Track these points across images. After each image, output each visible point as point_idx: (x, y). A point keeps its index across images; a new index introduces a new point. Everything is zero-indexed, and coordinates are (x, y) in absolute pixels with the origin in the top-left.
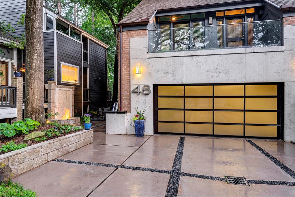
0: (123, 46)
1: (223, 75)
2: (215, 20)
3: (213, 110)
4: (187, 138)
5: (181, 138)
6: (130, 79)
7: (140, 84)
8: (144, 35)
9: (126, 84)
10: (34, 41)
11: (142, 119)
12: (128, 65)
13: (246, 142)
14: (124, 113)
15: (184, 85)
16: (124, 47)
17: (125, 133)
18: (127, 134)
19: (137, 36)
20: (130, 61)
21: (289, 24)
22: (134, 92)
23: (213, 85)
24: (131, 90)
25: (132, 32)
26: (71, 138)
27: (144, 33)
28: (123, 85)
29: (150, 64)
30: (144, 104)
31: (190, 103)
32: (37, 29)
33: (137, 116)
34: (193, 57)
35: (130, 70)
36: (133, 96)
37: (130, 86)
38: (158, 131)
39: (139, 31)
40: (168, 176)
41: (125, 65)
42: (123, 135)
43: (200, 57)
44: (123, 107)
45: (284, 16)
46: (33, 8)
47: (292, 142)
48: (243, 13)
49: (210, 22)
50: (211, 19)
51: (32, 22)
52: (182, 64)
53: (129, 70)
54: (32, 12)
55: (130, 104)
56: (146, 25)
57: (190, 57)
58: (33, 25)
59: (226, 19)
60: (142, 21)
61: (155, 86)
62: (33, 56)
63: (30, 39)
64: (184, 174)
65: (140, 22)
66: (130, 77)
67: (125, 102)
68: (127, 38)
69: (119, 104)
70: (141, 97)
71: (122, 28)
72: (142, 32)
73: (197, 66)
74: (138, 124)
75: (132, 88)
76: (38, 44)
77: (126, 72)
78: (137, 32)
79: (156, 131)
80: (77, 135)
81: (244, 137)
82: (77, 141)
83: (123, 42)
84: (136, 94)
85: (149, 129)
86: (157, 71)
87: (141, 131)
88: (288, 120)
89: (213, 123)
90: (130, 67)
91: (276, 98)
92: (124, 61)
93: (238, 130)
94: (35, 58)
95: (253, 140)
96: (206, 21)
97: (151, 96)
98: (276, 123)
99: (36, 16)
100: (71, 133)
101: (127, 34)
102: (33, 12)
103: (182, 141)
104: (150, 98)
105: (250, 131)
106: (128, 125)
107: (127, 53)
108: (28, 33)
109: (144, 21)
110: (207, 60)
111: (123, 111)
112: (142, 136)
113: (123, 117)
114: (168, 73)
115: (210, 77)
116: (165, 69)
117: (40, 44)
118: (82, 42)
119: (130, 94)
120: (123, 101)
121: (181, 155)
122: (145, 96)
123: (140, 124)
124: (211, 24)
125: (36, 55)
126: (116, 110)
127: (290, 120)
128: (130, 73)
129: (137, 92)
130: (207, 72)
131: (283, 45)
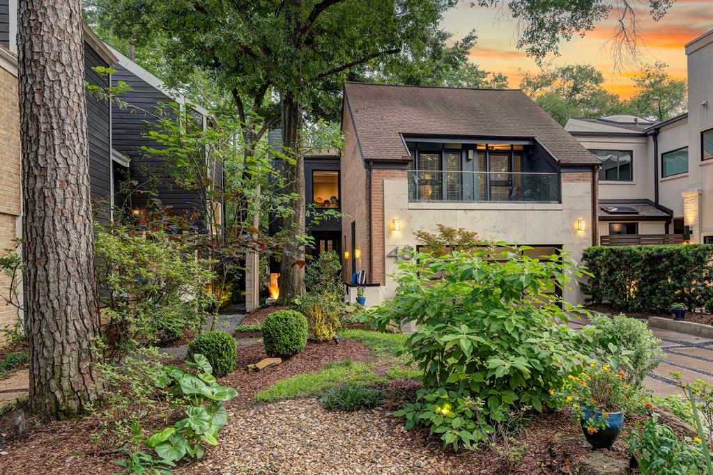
2: (477, 154)
6: (384, 238)
7: (397, 244)
8: (403, 177)
9: (378, 244)
12: (380, 217)
14: (376, 285)
16: (374, 191)
19: (393, 177)
20: (383, 212)
21: (566, 180)
22: (390, 256)
24: (387, 253)
25: (385, 171)
27: (403, 174)
29: (411, 217)
34: (467, 211)
35: (383, 224)
36: (389, 262)
37: (384, 247)
39: (396, 171)
41: (376, 218)
43: (476, 211)
44: (373, 277)
45: (562, 171)
48: (509, 148)
49: (470, 157)
50: (471, 152)
52: (455, 220)
53: (381, 225)
55: (384, 273)
57: (463, 211)
59: (489, 154)
60: (404, 158)
61: (419, 248)
65: (400, 160)
66: (383, 235)
67: (377, 270)
68: (378, 179)
71: (373, 165)
72: (400, 172)
73: (472, 224)
75: (388, 251)
77: (378, 227)
78: (393, 171)
83: (373, 183)
84: (393, 259)
90: (383, 220)
92: (375, 211)
96: (464, 155)
101: (379, 173)
107: (379, 200)
109: (406, 158)
110: (483, 216)
111: (374, 282)
115: (488, 237)
116: (432, 225)
119: (384, 258)
120: (374, 269)
124: (470, 160)
126: (363, 282)
128: (384, 229)
129: (395, 256)
130: (484, 230)
131: (560, 202)
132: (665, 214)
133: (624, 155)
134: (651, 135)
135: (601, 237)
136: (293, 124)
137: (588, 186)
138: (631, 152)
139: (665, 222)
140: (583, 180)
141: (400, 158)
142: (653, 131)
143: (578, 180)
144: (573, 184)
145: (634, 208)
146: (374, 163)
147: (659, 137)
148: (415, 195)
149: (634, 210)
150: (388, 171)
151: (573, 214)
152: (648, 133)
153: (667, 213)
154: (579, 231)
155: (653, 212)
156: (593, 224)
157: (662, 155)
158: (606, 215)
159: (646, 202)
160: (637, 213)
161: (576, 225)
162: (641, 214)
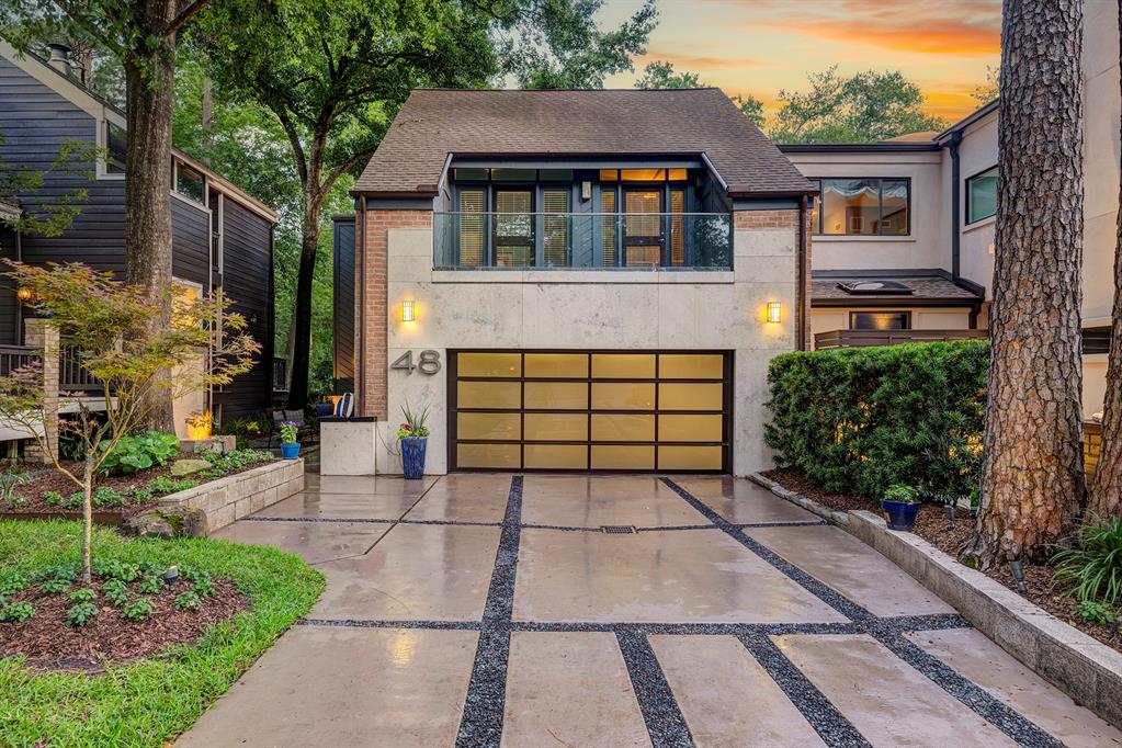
0: (369, 247)
1: (610, 330)
2: (597, 190)
3: (589, 411)
4: (527, 478)
5: (515, 479)
6: (386, 335)
7: (411, 347)
8: (424, 224)
9: (376, 345)
10: (151, 236)
11: (421, 435)
12: (380, 298)
13: (660, 483)
14: (371, 419)
15: (523, 352)
16: (370, 250)
17: (373, 472)
18: (377, 475)
19: (404, 224)
20: (386, 287)
21: (744, 226)
22: (397, 368)
23: (590, 352)
24: (391, 361)
25: (391, 214)
26: (268, 475)
27: (424, 218)
28: (367, 349)
29: (437, 297)
30: (423, 397)
31: (536, 395)
32: (161, 207)
33: (407, 427)
34: (544, 286)
35: (386, 309)
36: (394, 377)
37: (386, 351)
38: (458, 466)
39: (411, 214)
40: (498, 530)
41: (372, 298)
42: (368, 476)
43: (560, 286)
44: (367, 405)
45: (735, 207)
46: (150, 153)
47: (746, 478)
48: (661, 178)
49: (586, 195)
50: (587, 186)
51: (146, 189)
52: (519, 302)
53: (383, 311)
54: (146, 161)
55: (385, 398)
56: (430, 199)
57: (536, 286)
58: (149, 196)
59: (622, 189)
60: (421, 189)
61: (452, 354)
62: (151, 274)
63: (143, 231)
64: (525, 526)
65: (414, 192)
66: (386, 329)
67: (372, 393)
68: (377, 229)
69: (357, 397)
70: (416, 380)
71: (367, 203)
72: (418, 215)
73: (553, 309)
74: (409, 446)
75: (393, 357)
76: (161, 244)
77: (376, 314)
78: (404, 214)
79: (453, 467)
80: (278, 468)
81: (656, 471)
82: (277, 483)
83: (369, 237)
84: (403, 373)
85: (436, 460)
86: (457, 317)
87: (417, 464)
88: (741, 432)
89: (589, 443)
90: (387, 303)
91: (721, 384)
92: (371, 287)
93: (643, 457)
94: (154, 280)
95: (672, 478)
96: (575, 191)
97: (441, 378)
98: (720, 440)
99: (156, 172)
100: (260, 466)
101: (379, 218)
102: (150, 162)
103: (518, 483)
104: (440, 381)
105: (670, 458)
106: (382, 451)
107: (379, 266)
108: (135, 215)
109: (426, 189)
110: (575, 295)
111: (368, 414)
112: (419, 475)
113: (368, 430)
114: (483, 322)
115: (583, 335)
116: (476, 312)
117: (166, 243)
118: (210, 208)
119: (386, 372)
120: (367, 391)
121: (519, 503)
122: (425, 378)
123: (415, 447)
124: (587, 200)
125: (157, 272)
126: (348, 415)
127: (745, 431)
128: (386, 319)
129: (405, 366)
130: (575, 322)
131: (732, 270)
132: (971, 295)
133: (894, 187)
134: (945, 145)
135: (816, 335)
136: (140, 112)
137: (788, 236)
138: (907, 181)
139: (969, 310)
140: (780, 226)
141: (413, 188)
142: (949, 138)
143: (769, 225)
144: (758, 233)
145: (906, 285)
146: (368, 200)
147: (961, 147)
148: (451, 257)
149: (903, 287)
150: (396, 214)
151: (757, 290)
152: (941, 142)
153: (974, 293)
154: (769, 325)
155: (946, 291)
156: (798, 310)
157: (967, 181)
158: (844, 295)
159: (936, 275)
160: (910, 293)
161: (762, 313)
162: (917, 294)
